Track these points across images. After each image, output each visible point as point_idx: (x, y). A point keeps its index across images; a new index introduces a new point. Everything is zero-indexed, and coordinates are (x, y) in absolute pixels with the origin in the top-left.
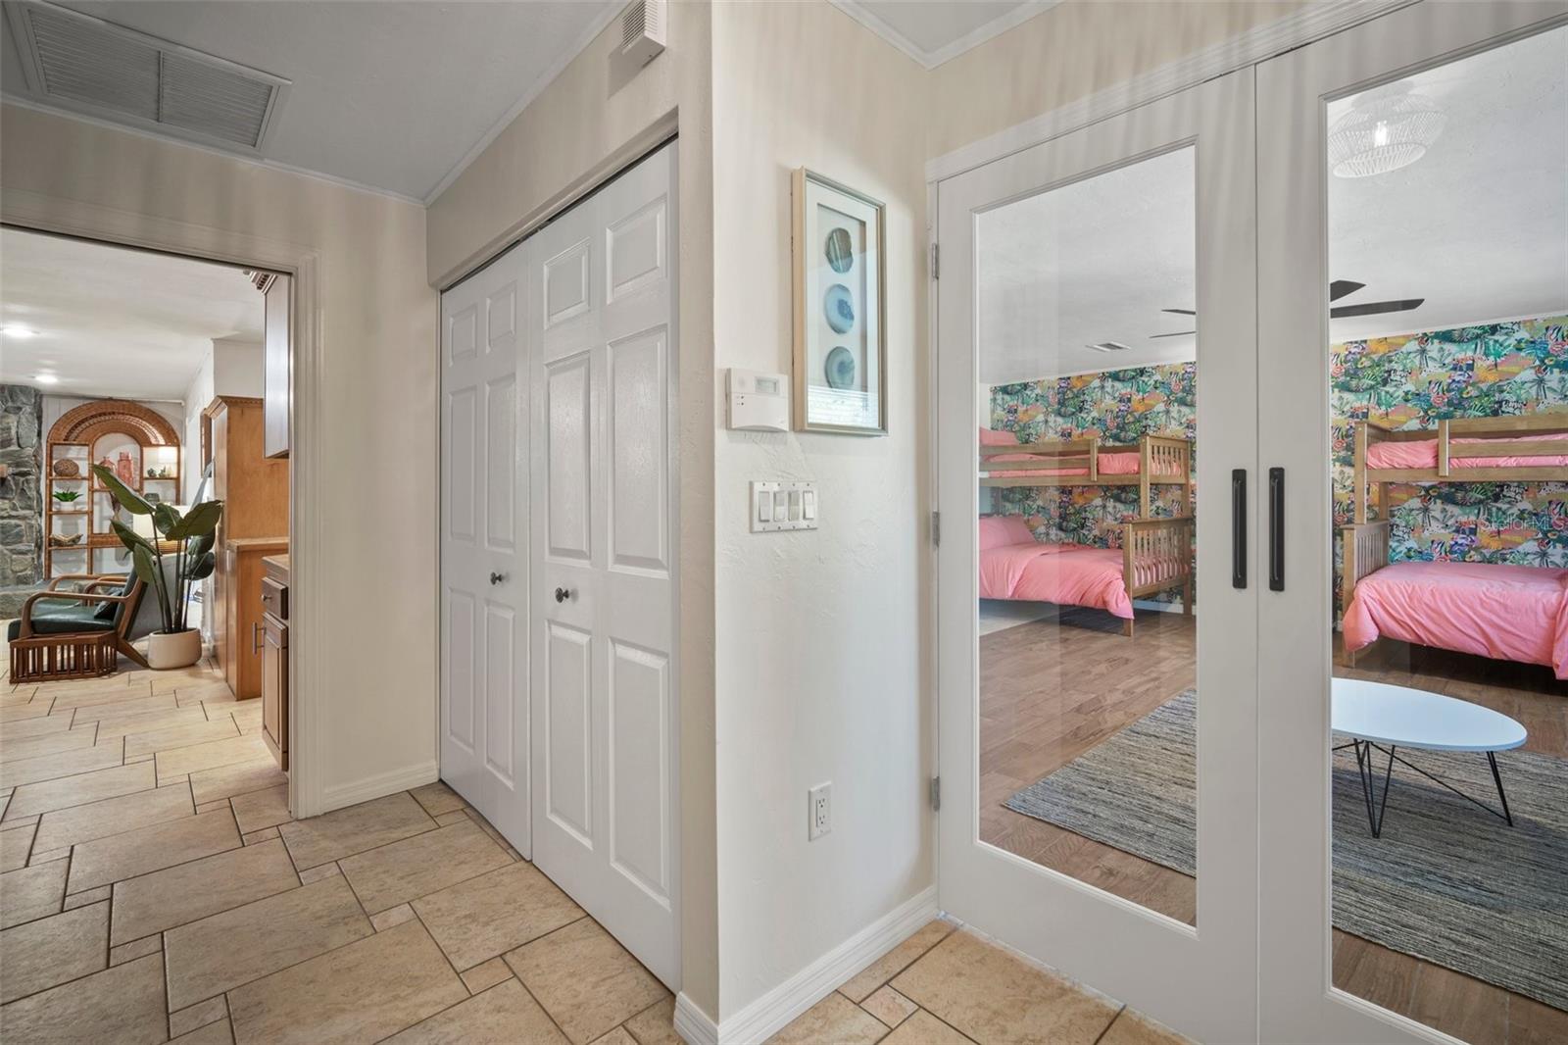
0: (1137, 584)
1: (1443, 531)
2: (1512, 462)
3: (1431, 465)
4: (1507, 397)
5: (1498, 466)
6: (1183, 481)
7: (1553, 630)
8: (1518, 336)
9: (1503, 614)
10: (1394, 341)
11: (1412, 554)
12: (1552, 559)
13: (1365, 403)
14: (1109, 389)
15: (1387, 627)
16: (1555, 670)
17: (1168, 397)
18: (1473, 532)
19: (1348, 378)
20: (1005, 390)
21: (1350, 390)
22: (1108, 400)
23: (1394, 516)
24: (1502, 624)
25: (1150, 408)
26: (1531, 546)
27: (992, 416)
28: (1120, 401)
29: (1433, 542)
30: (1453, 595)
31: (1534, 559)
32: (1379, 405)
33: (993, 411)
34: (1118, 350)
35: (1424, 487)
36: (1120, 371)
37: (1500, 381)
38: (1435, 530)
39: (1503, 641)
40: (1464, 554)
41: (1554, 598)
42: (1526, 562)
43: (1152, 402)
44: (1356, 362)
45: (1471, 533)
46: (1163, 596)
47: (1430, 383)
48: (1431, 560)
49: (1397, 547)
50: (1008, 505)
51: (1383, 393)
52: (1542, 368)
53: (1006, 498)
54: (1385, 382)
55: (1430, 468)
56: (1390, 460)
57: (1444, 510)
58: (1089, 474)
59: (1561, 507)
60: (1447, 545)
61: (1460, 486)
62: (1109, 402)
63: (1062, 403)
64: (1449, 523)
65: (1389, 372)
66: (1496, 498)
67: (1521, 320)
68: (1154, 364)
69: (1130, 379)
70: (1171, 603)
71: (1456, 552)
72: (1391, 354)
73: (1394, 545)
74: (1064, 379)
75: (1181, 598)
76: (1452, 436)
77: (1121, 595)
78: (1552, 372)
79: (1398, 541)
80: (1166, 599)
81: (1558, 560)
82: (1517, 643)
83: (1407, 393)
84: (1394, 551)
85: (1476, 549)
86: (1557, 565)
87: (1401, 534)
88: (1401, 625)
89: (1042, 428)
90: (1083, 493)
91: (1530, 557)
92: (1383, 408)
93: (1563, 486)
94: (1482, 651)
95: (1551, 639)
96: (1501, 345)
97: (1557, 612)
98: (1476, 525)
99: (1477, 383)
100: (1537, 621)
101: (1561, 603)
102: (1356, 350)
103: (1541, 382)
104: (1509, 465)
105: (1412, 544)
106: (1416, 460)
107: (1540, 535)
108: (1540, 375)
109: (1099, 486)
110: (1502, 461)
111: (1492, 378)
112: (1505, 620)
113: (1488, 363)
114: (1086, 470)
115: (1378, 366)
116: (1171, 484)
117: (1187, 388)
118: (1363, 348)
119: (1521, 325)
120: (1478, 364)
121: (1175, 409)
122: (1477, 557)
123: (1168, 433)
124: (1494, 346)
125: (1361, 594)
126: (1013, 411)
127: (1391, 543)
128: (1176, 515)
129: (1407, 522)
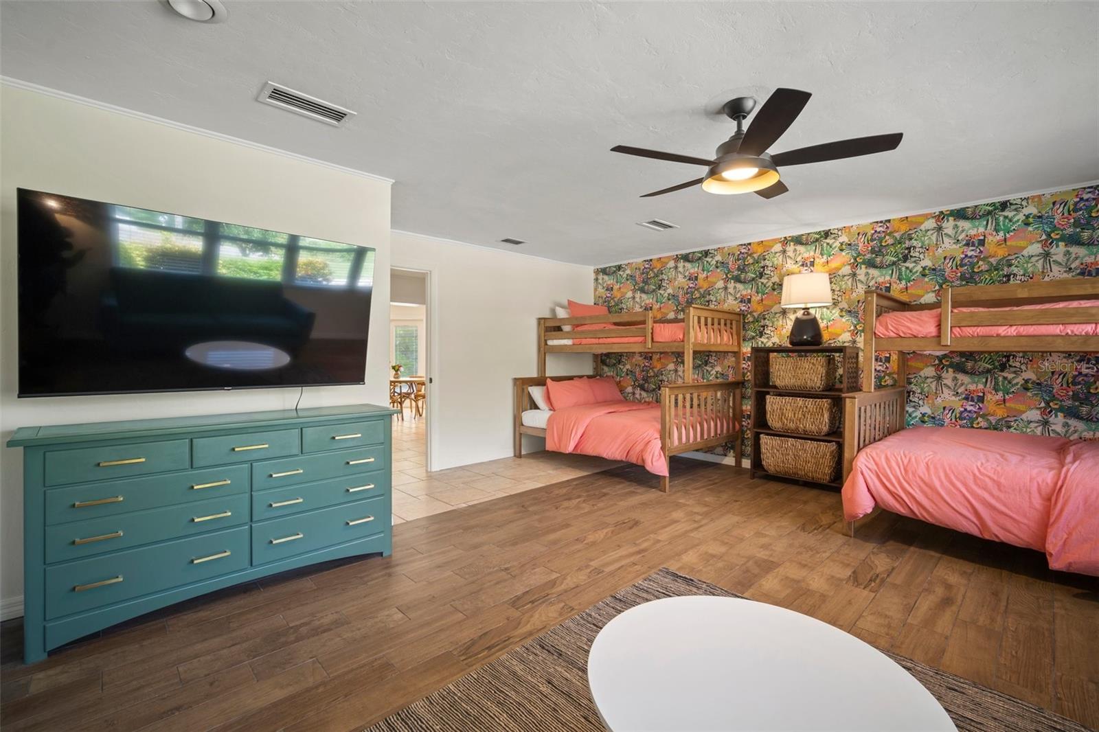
0: (676, 442)
1: (953, 398)
2: (1012, 331)
3: (934, 334)
4: (1015, 270)
5: (998, 335)
6: (736, 349)
7: (1047, 512)
8: (1026, 211)
9: (996, 492)
10: (914, 219)
11: (926, 419)
12: (1053, 427)
13: (888, 278)
14: (681, 269)
15: (882, 499)
16: (1048, 557)
17: (727, 275)
18: (981, 399)
19: (874, 256)
20: (604, 271)
21: (875, 267)
22: (681, 279)
23: (911, 383)
24: (993, 502)
25: (712, 285)
26: (1034, 415)
27: (595, 293)
28: (689, 279)
29: (944, 408)
30: (947, 469)
31: (1036, 427)
32: (900, 280)
33: (596, 290)
34: (669, 229)
35: (937, 357)
36: (689, 254)
37: (1009, 255)
38: (947, 397)
39: (996, 523)
40: (972, 420)
41: (1049, 477)
42: (1029, 430)
43: (714, 280)
44: (881, 240)
45: (978, 401)
46: (720, 450)
47: (945, 258)
48: (943, 425)
49: (913, 411)
50: (606, 369)
51: (904, 269)
52: (1049, 242)
53: (603, 362)
54: (905, 258)
55: (934, 337)
56: (897, 329)
57: (955, 379)
58: (645, 342)
59: (1064, 377)
60: (957, 411)
61: (969, 355)
62: (681, 280)
63: (646, 282)
64: (959, 391)
65: (909, 249)
66: (1003, 367)
67: (1029, 196)
68: (716, 247)
69: (698, 260)
70: (726, 456)
71: (965, 419)
72: (911, 232)
73: (910, 410)
74: (648, 261)
75: (734, 453)
76: (956, 305)
77: (657, 453)
78: (1057, 246)
79: (914, 407)
80: (722, 452)
81: (1059, 428)
82: (1009, 525)
83: (924, 268)
84: (910, 416)
85: (983, 416)
86: (1059, 434)
87: (916, 400)
88: (895, 498)
89: (631, 303)
90: (660, 358)
91: (1033, 425)
92: (904, 282)
93: (1065, 357)
94: (975, 531)
95: (1045, 523)
96: (1010, 221)
97: (1052, 494)
98: (984, 393)
99: (987, 258)
100: (1030, 502)
101: (1056, 484)
102: (881, 229)
103: (1047, 255)
104: (1009, 334)
105: (926, 409)
106: (920, 329)
107: (1043, 405)
108: (1046, 249)
109: (673, 353)
110: (1002, 330)
111: (1001, 252)
112: (998, 499)
113: (998, 238)
114: (643, 338)
115: (900, 243)
116: (728, 352)
117: (741, 267)
118: (887, 228)
119: (1030, 201)
120: (989, 239)
121: (731, 285)
122: (983, 424)
123: (726, 307)
124: (1004, 222)
125: (859, 464)
126: (610, 289)
127: (907, 409)
128: (731, 379)
129: (922, 389)
